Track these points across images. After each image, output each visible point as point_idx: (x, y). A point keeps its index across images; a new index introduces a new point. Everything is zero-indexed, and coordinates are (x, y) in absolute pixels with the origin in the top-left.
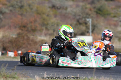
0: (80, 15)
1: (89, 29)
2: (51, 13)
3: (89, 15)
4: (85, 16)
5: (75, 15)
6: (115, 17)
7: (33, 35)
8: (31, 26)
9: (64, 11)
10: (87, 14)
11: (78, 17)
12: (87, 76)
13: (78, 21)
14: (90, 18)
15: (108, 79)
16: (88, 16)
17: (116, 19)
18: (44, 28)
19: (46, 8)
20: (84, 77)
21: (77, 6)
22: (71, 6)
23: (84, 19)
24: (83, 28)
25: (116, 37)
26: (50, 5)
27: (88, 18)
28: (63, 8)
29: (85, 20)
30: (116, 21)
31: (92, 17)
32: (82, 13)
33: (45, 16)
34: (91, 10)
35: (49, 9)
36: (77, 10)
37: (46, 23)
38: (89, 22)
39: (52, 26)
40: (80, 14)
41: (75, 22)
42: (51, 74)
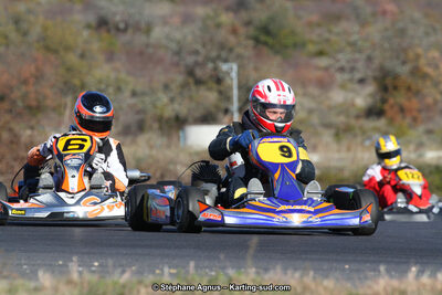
0: (196, 52)
1: (229, 99)
2: (95, 46)
3: (231, 50)
4: (214, 54)
5: (178, 53)
6: (321, 53)
7: (32, 128)
8: (25, 97)
9: (140, 39)
10: (222, 46)
11: (190, 60)
12: (224, 268)
13: (190, 73)
14: (233, 61)
15: (297, 275)
16: (224, 54)
17: (323, 62)
18: (69, 100)
19: (76, 29)
20: (212, 270)
21: (187, 19)
22: (165, 21)
23: (210, 65)
24: (210, 97)
25: (327, 126)
26: (92, 19)
27: (226, 61)
28: (137, 28)
29: (216, 69)
30: (326, 69)
31: (239, 58)
32: (204, 46)
33: (72, 58)
34: (234, 31)
35: (86, 33)
36: (188, 34)
37: (77, 82)
38: (228, 73)
40: (199, 47)
41: (180, 78)
42: (96, 264)
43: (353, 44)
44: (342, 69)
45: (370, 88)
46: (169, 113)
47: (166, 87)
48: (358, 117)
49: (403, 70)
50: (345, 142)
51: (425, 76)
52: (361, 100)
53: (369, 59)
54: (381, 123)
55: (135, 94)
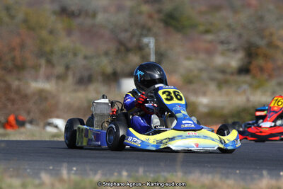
0: (126, 30)
2: (59, 26)
3: (149, 30)
4: (138, 32)
6: (207, 32)
7: (19, 79)
8: (13, 59)
9: (88, 22)
10: (143, 27)
14: (151, 36)
16: (145, 32)
17: (209, 37)
18: (43, 62)
19: (47, 14)
21: (120, 8)
22: (105, 10)
23: (135, 40)
25: (212, 79)
26: (56, 7)
27: (146, 36)
28: (87, 14)
29: (139, 41)
30: (211, 42)
31: (155, 36)
32: (131, 26)
33: (44, 34)
34: (151, 17)
35: (53, 18)
36: (121, 18)
37: (47, 49)
38: (147, 45)
39: (63, 56)
40: (128, 27)
42: (74, 169)
43: (229, 26)
44: (222, 43)
45: (241, 55)
46: (109, 70)
47: (106, 54)
48: (232, 74)
49: (262, 43)
50: (225, 90)
51: (277, 47)
52: (235, 62)
53: (240, 36)
54: (247, 78)
55: (86, 57)
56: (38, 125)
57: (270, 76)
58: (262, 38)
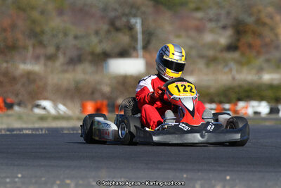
0: (116, 10)
2: (50, 6)
3: (138, 8)
4: (127, 11)
5: (105, 9)
6: (197, 9)
7: (7, 62)
8: (5, 39)
10: (132, 6)
11: (112, 14)
14: (139, 17)
16: (134, 11)
17: (199, 15)
23: (125, 19)
24: (124, 39)
25: (201, 57)
27: (135, 16)
29: (128, 22)
30: (201, 20)
31: (143, 14)
32: (120, 5)
33: (35, 15)
37: (38, 29)
38: (135, 25)
39: (54, 36)
40: (117, 6)
41: (105, 27)
43: (218, 4)
44: (210, 20)
45: (229, 32)
46: (99, 49)
47: (97, 33)
48: (222, 51)
49: (250, 20)
50: (212, 68)
51: (264, 24)
52: (224, 39)
53: (228, 13)
54: (236, 55)
55: (76, 37)
56: (26, 106)
57: (259, 53)
58: (251, 15)
